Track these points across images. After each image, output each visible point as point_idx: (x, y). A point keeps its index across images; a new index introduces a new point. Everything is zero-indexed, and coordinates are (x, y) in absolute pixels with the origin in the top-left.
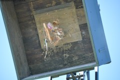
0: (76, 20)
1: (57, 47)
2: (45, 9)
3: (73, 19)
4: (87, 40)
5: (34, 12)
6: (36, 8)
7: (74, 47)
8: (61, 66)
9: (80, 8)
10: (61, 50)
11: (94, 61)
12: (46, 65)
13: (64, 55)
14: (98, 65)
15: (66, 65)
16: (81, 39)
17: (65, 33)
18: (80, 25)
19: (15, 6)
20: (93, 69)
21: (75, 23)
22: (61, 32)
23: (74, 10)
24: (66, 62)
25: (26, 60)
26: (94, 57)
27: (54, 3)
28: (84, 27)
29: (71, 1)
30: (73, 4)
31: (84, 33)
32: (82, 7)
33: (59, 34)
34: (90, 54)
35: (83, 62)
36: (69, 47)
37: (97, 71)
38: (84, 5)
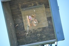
0: (45, 15)
1: (34, 30)
2: (28, 8)
3: (43, 14)
4: (51, 26)
5: (21, 9)
6: (23, 7)
7: (44, 30)
8: (36, 41)
9: (47, 8)
10: (36, 32)
11: (55, 38)
12: (27, 40)
13: (38, 34)
14: (57, 41)
15: (38, 40)
16: (48, 26)
17: (39, 22)
18: (47, 18)
19: (10, 5)
20: (54, 43)
21: (45, 16)
22: (36, 21)
23: (44, 9)
24: (38, 39)
25: (16, 37)
26: (55, 36)
27: (33, 4)
28: (50, 19)
29: (42, 4)
30: (43, 5)
31: (49, 22)
32: (49, 7)
33: (35, 22)
34: (53, 35)
35: (49, 39)
36: (41, 30)
37: (56, 44)
38: (50, 6)
